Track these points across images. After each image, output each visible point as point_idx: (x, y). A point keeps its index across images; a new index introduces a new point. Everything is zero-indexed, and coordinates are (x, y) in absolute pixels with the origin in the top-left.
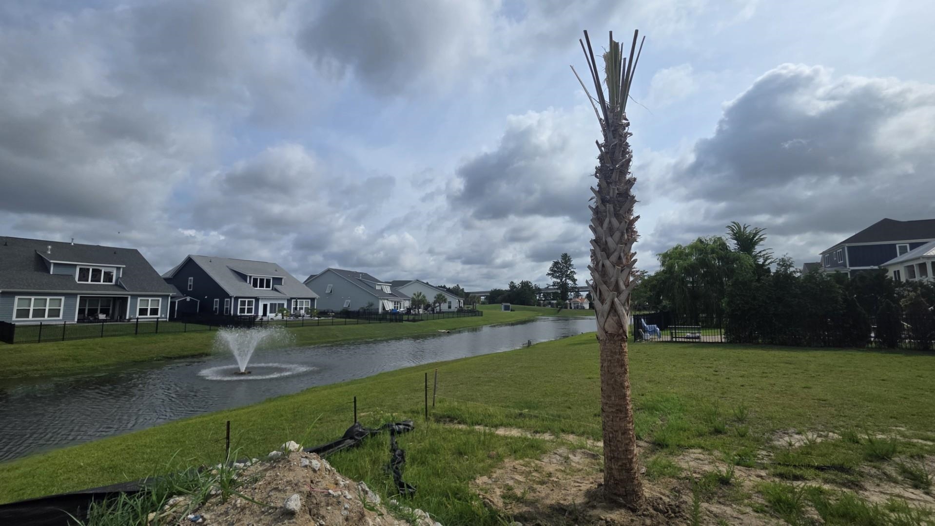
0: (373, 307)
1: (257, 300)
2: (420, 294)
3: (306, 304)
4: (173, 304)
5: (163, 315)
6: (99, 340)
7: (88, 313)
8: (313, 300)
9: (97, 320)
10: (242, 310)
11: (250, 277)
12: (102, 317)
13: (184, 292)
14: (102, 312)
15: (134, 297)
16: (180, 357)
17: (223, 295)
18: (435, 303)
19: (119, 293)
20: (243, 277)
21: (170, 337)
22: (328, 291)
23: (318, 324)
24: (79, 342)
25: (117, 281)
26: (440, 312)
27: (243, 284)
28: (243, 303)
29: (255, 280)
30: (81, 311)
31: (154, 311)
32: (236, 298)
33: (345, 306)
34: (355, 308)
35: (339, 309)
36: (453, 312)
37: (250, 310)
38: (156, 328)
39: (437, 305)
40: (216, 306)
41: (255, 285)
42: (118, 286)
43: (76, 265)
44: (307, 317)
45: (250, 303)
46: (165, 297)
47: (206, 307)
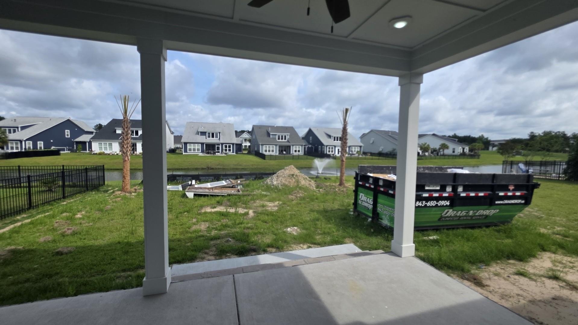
0: (395, 151)
1: (335, 147)
2: (426, 143)
3: (358, 149)
4: (305, 148)
5: (301, 153)
6: (284, 160)
7: (281, 152)
8: (361, 147)
9: (283, 154)
10: (329, 151)
11: (332, 136)
12: (284, 152)
13: (309, 143)
14: (285, 151)
15: (293, 145)
16: (305, 168)
17: (322, 144)
18: (440, 149)
19: (288, 144)
20: (329, 136)
21: (302, 161)
22: (371, 142)
23: (361, 159)
24: (280, 161)
25: (288, 140)
26: (444, 155)
27: (329, 140)
28: (329, 148)
29: (335, 138)
30: (279, 150)
31: (299, 151)
32: (327, 146)
33: (380, 150)
34: (385, 151)
35: (376, 152)
36: (456, 156)
37: (332, 151)
38: (298, 157)
39: (441, 150)
40: (320, 149)
41: (335, 140)
42: (288, 141)
43: (276, 135)
44: (357, 155)
45: (332, 148)
46: (302, 145)
47: (316, 149)
